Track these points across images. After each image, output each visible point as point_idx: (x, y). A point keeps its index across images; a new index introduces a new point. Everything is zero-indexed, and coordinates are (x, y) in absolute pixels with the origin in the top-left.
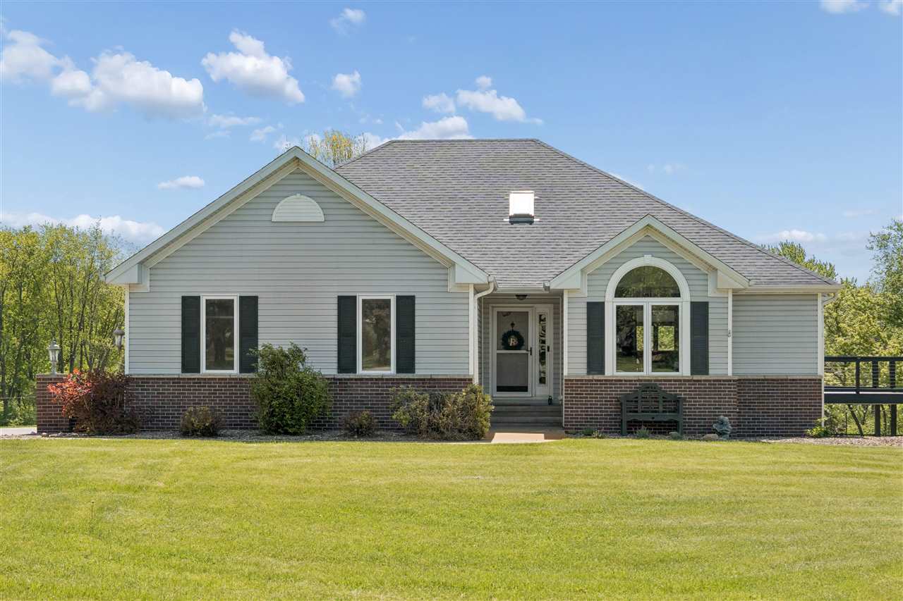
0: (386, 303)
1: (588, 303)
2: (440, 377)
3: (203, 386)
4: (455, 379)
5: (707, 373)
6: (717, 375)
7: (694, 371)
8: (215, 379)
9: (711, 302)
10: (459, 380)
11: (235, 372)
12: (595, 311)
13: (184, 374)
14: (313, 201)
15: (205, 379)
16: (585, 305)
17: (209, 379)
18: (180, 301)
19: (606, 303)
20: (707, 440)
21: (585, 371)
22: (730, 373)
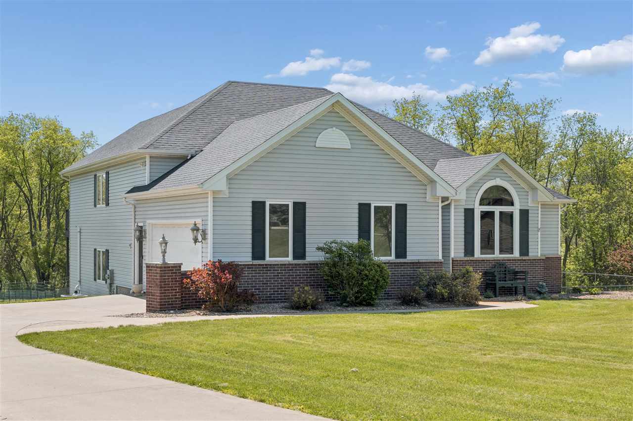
0: (389, 209)
1: (465, 209)
2: (424, 261)
3: (270, 270)
4: (432, 263)
5: (528, 255)
6: (533, 256)
7: (521, 254)
8: (278, 265)
9: (531, 210)
10: (435, 263)
11: (290, 259)
12: (469, 214)
13: (254, 261)
14: (343, 133)
15: (271, 265)
16: (463, 210)
17: (273, 265)
18: (251, 205)
19: (475, 210)
20: (552, 299)
21: (463, 255)
22: (539, 256)
